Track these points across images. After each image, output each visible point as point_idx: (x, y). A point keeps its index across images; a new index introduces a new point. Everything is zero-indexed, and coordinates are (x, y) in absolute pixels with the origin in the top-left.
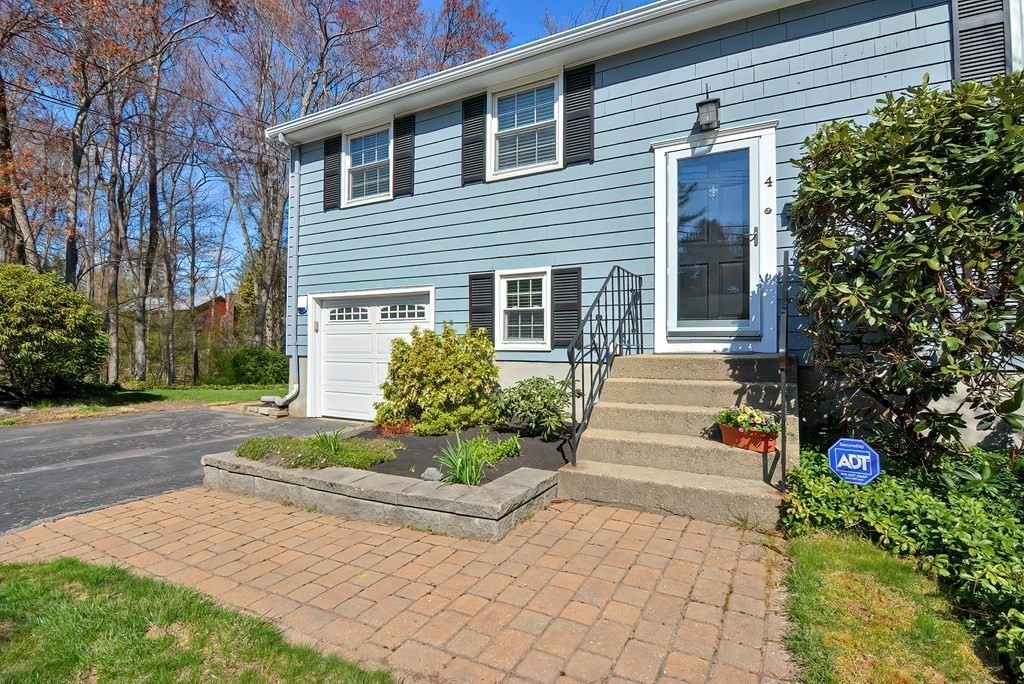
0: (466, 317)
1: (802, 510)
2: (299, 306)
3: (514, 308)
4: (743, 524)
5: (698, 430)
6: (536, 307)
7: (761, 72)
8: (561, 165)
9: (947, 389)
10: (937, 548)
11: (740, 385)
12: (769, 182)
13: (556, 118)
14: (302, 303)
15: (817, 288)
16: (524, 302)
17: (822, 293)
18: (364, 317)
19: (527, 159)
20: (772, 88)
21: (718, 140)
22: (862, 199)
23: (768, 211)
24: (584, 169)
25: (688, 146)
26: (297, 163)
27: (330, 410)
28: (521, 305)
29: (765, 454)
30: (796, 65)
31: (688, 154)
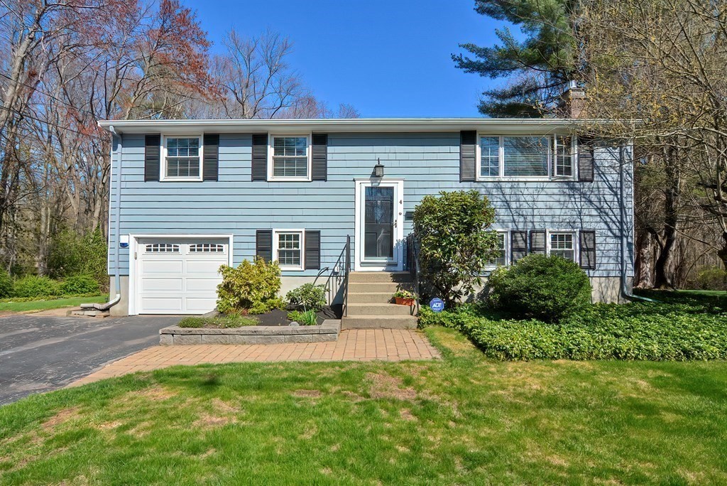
0: (254, 253)
1: (425, 320)
2: (121, 242)
3: (283, 249)
4: (407, 328)
5: (387, 300)
6: (295, 249)
7: (399, 156)
8: (310, 180)
9: (457, 283)
10: (458, 323)
11: (398, 284)
12: (401, 202)
13: (307, 155)
14: (124, 239)
15: (427, 252)
16: (289, 245)
17: (429, 253)
18: (177, 250)
19: (290, 173)
20: (403, 164)
21: (382, 181)
22: (440, 226)
23: (400, 214)
24: (322, 184)
25: (369, 181)
26: (120, 146)
27: (144, 309)
28: (287, 247)
29: (411, 306)
30: (411, 156)
31: (370, 185)
